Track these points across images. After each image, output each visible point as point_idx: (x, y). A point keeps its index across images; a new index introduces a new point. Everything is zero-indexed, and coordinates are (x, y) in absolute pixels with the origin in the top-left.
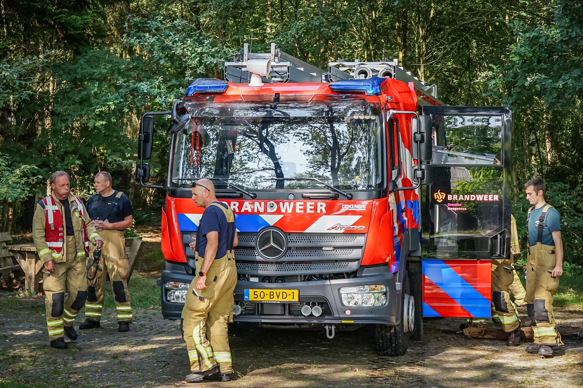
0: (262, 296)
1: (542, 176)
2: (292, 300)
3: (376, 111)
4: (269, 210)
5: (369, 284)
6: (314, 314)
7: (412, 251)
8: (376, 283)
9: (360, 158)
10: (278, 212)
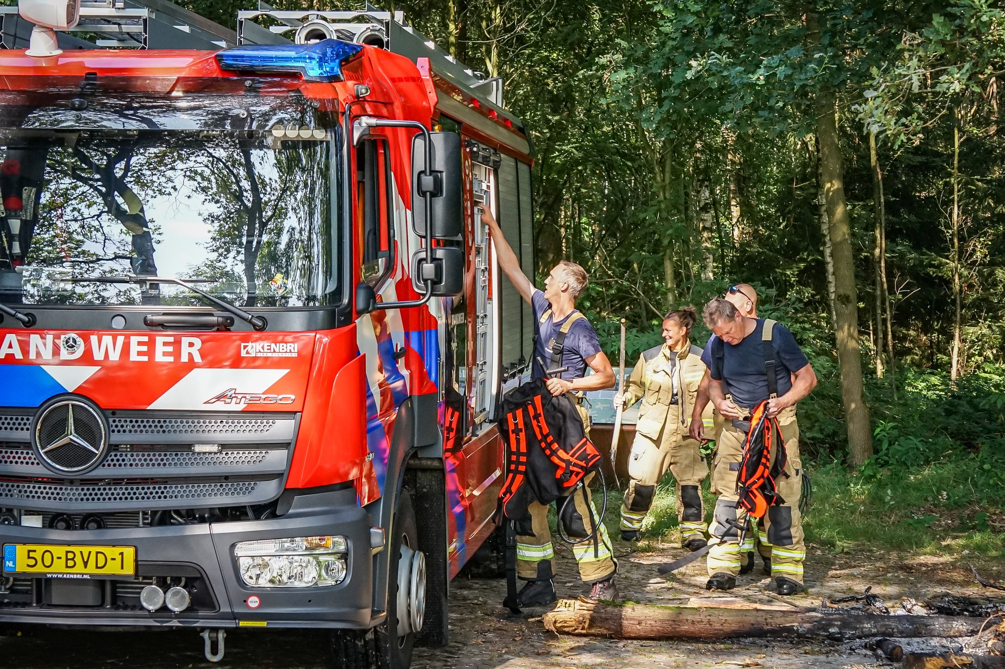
0: (48, 562)
1: (723, 268)
2: (119, 572)
3: (326, 120)
4: (65, 354)
5: (305, 533)
6: (170, 606)
7: (422, 448)
8: (322, 532)
9: (293, 229)
10: (87, 359)
